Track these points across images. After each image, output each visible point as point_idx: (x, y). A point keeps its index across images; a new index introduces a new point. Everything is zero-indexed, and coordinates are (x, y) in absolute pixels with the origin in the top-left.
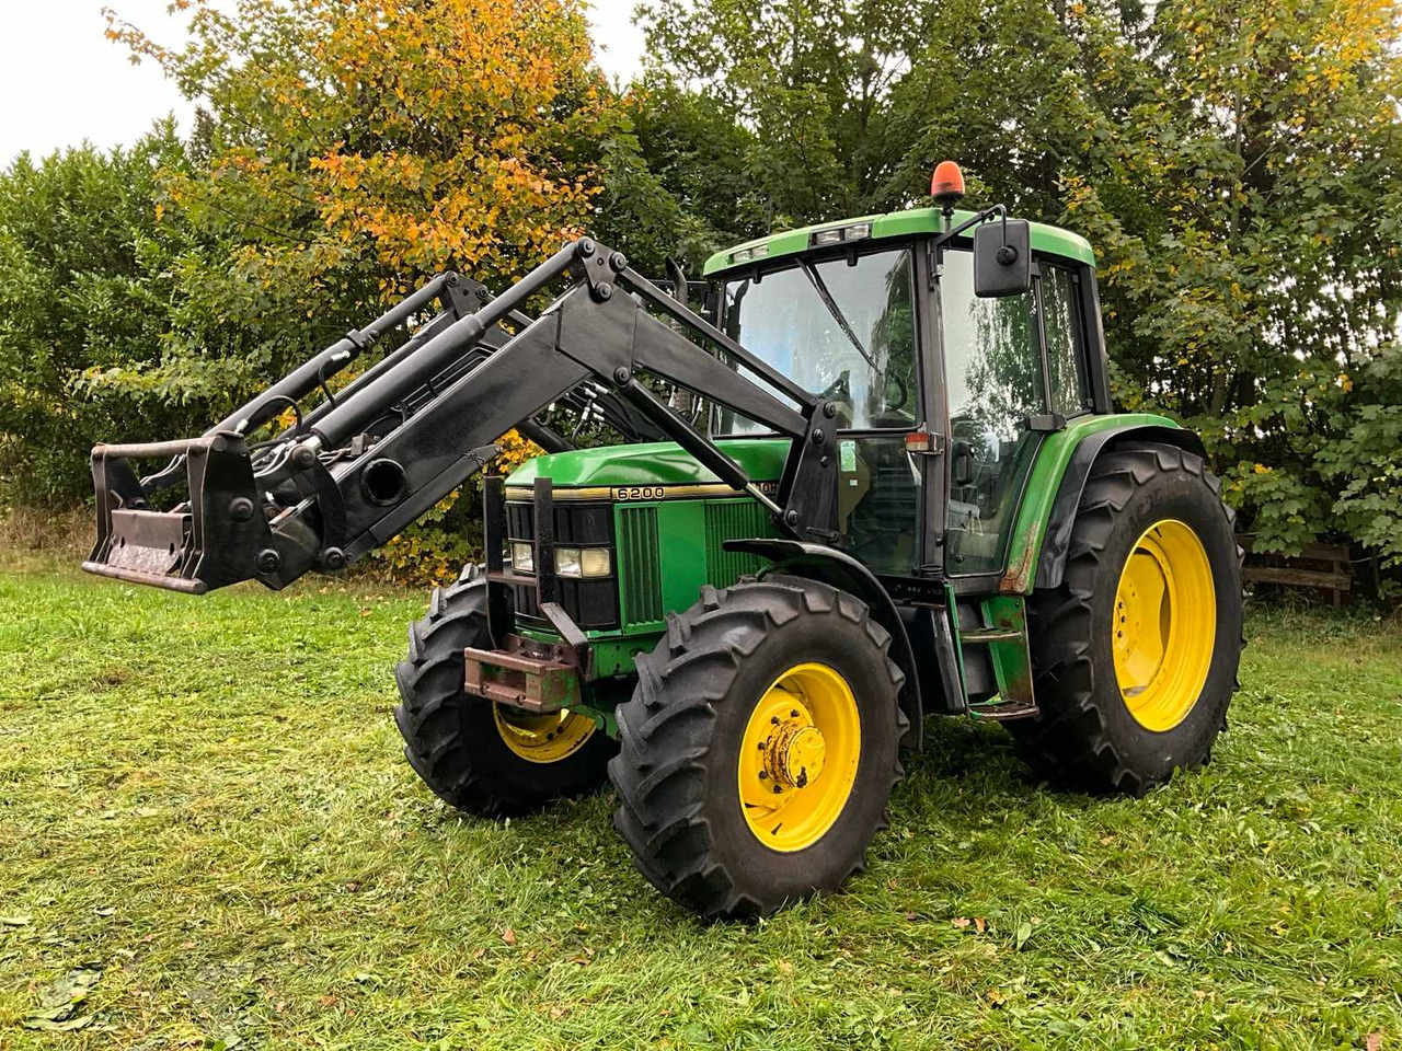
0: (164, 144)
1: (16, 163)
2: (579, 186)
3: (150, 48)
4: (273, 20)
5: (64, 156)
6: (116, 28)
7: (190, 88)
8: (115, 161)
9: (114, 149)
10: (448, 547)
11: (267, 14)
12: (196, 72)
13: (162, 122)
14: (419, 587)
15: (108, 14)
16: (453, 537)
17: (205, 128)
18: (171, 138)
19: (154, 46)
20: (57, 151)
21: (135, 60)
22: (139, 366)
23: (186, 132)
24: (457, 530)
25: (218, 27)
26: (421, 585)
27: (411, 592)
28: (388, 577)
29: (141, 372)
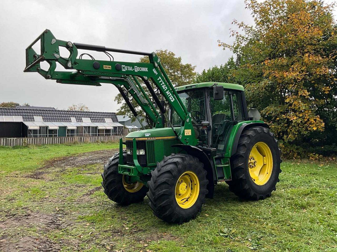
0: (231, 63)
1: (203, 72)
2: (330, 56)
3: (227, 46)
4: (253, 32)
5: (211, 69)
6: (220, 44)
7: (235, 51)
8: (221, 68)
9: (221, 65)
10: (297, 149)
11: (251, 32)
12: (237, 48)
13: (230, 58)
14: (290, 159)
15: (219, 41)
16: (299, 147)
17: (239, 58)
18: (232, 61)
19: (228, 45)
20: (210, 68)
21: (224, 49)
22: (226, 111)
23: (235, 60)
24: (299, 145)
25: (241, 38)
26: (291, 159)
27: (288, 160)
28: (282, 156)
29: (226, 112)
